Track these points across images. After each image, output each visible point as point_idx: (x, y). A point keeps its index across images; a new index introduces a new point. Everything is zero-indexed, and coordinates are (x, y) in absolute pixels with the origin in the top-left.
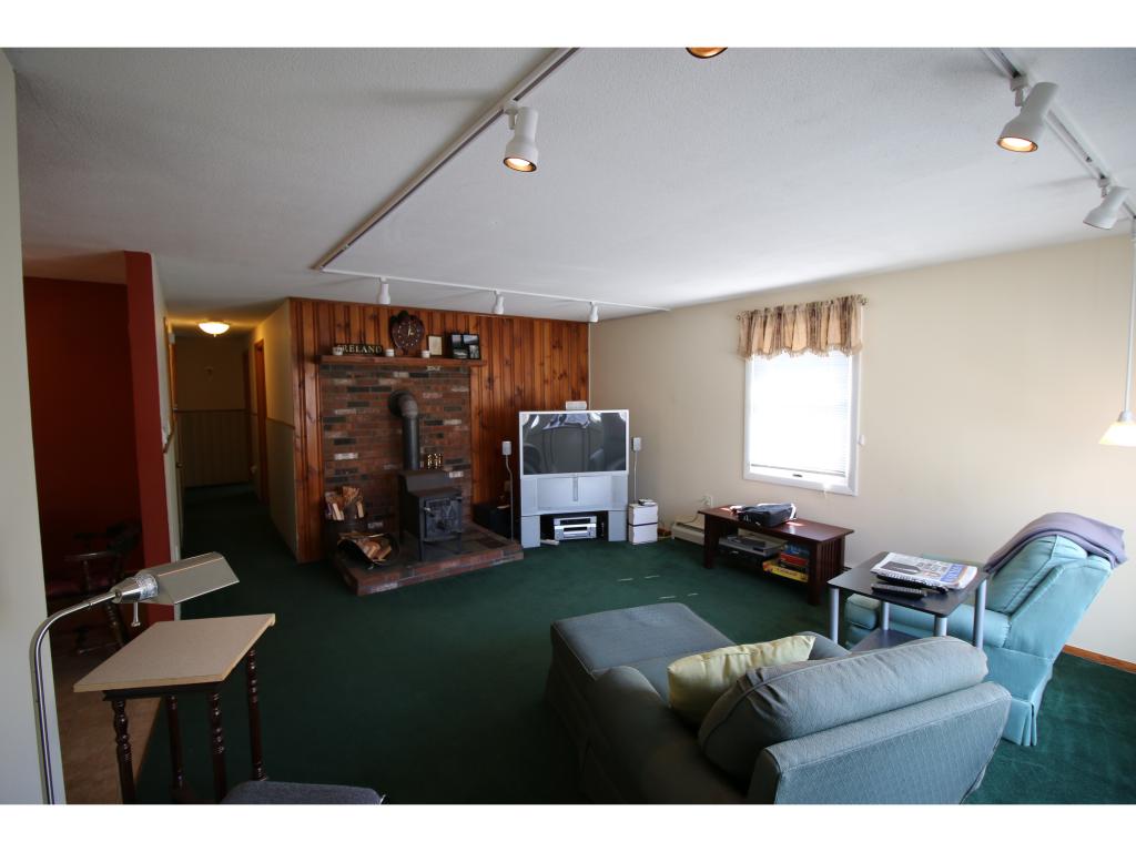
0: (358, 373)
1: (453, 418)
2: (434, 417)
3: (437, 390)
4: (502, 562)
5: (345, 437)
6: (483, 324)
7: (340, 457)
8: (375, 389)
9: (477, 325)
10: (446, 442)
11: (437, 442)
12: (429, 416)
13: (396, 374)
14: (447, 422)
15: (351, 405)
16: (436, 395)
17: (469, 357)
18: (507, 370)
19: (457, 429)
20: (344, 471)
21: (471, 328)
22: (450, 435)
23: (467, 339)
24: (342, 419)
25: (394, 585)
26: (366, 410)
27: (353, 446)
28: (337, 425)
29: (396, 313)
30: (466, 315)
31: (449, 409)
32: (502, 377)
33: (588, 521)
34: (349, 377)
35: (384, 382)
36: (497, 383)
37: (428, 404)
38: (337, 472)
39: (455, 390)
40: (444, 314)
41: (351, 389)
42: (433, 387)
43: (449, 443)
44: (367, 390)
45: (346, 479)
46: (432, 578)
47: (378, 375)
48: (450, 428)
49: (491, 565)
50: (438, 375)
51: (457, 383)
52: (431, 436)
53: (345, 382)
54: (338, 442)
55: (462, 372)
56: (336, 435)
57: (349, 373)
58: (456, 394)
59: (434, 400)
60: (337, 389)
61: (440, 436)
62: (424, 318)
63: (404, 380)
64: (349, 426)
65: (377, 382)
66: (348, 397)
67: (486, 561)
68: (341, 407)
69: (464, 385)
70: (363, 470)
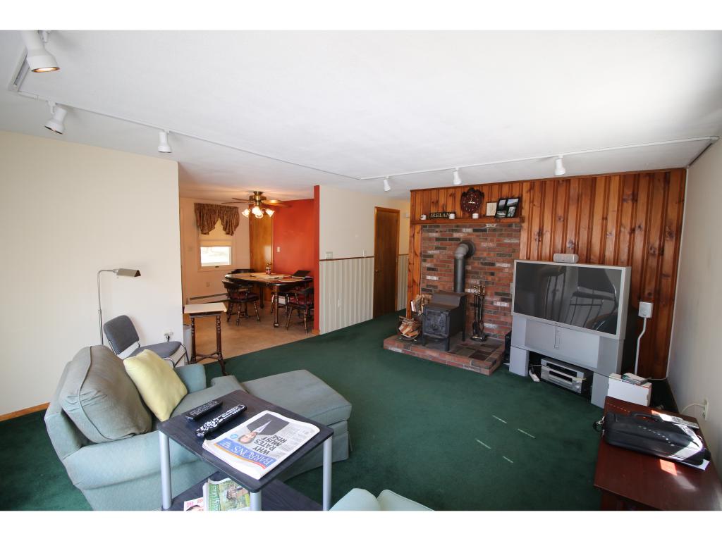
0: (441, 229)
1: (503, 262)
2: (489, 260)
3: (492, 241)
4: (470, 369)
5: (433, 267)
6: (537, 188)
7: (429, 278)
8: (451, 239)
9: (530, 190)
10: (497, 279)
11: (490, 278)
12: (485, 259)
13: (464, 230)
14: (498, 265)
15: (437, 248)
16: (491, 245)
17: (506, 217)
18: (560, 226)
19: (507, 270)
20: (431, 286)
21: (524, 192)
22: (501, 274)
23: (510, 202)
24: (431, 256)
25: (400, 351)
26: (444, 252)
27: (436, 272)
28: (429, 259)
29: (466, 190)
30: (521, 183)
31: (500, 255)
32: (553, 232)
33: (575, 375)
34: (437, 232)
35: (456, 235)
36: (547, 237)
37: (485, 250)
38: (427, 286)
39: (507, 241)
40: (501, 185)
41: (437, 239)
42: (489, 239)
43: (499, 280)
44: (445, 240)
45: (431, 291)
46: (420, 357)
47: (453, 231)
48: (501, 269)
49: (460, 367)
50: (494, 230)
51: (509, 236)
52: (485, 273)
53: (434, 235)
54: (429, 269)
55: (514, 227)
56: (428, 265)
57: (437, 230)
58: (506, 244)
59: (489, 248)
60: (430, 239)
61: (492, 274)
62: (485, 191)
63: (469, 234)
64: (435, 261)
65: (452, 235)
66: (436, 244)
67: (460, 363)
68: (432, 249)
69: (515, 237)
70: (440, 288)
